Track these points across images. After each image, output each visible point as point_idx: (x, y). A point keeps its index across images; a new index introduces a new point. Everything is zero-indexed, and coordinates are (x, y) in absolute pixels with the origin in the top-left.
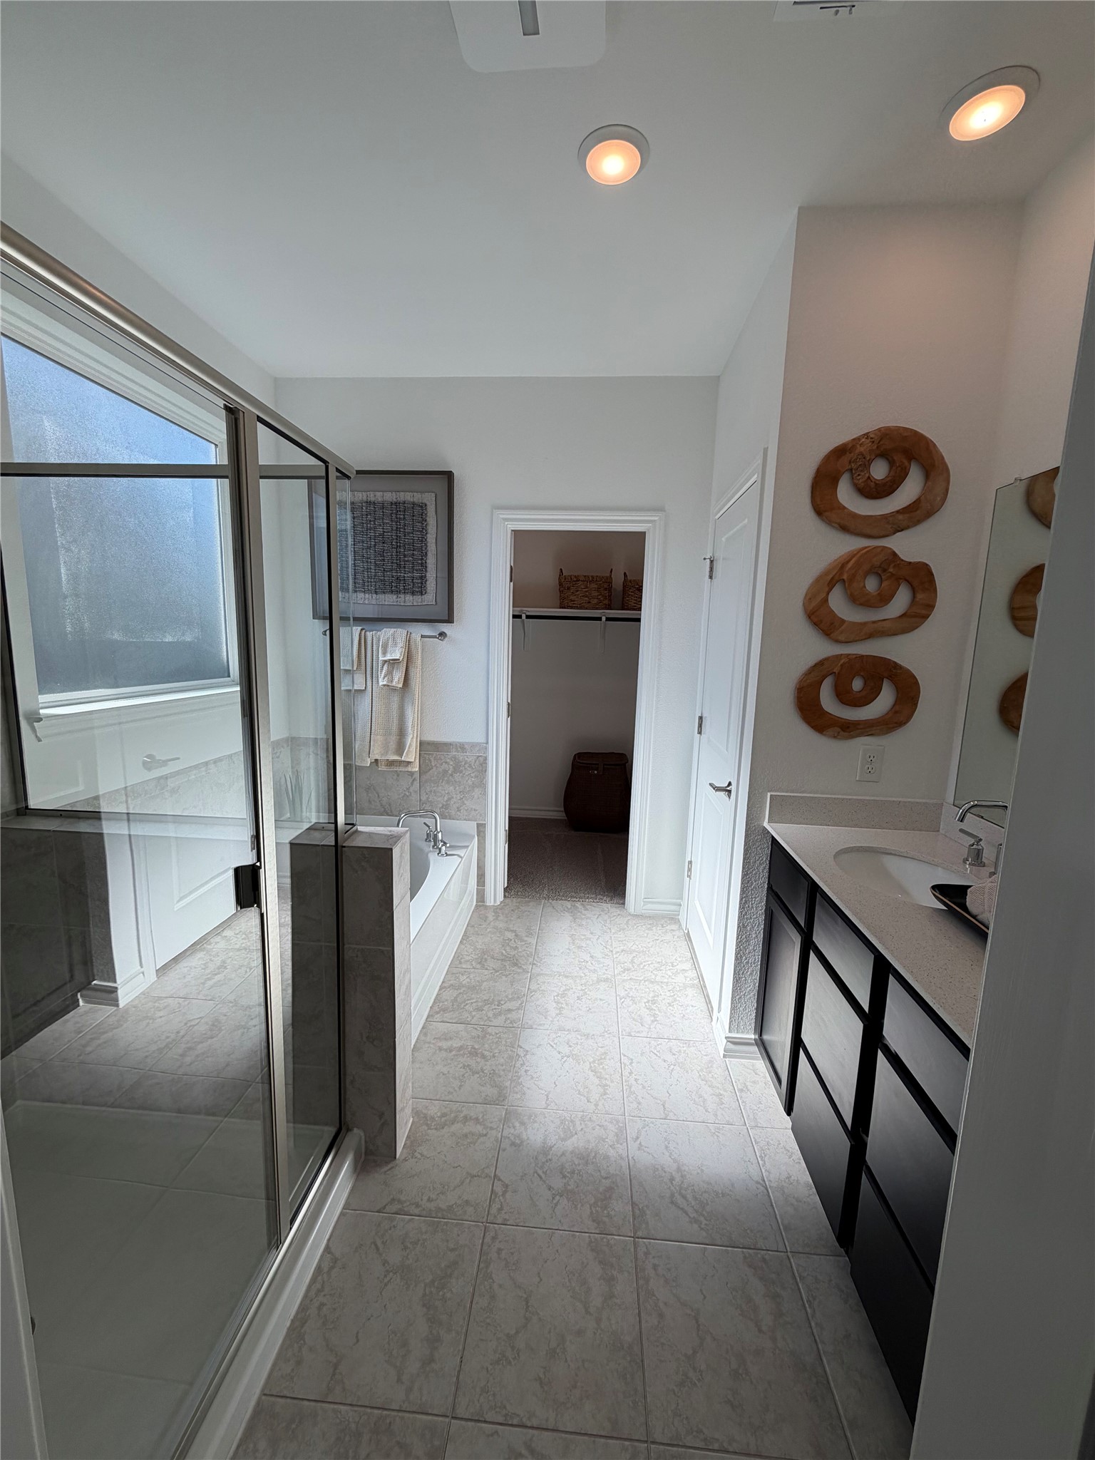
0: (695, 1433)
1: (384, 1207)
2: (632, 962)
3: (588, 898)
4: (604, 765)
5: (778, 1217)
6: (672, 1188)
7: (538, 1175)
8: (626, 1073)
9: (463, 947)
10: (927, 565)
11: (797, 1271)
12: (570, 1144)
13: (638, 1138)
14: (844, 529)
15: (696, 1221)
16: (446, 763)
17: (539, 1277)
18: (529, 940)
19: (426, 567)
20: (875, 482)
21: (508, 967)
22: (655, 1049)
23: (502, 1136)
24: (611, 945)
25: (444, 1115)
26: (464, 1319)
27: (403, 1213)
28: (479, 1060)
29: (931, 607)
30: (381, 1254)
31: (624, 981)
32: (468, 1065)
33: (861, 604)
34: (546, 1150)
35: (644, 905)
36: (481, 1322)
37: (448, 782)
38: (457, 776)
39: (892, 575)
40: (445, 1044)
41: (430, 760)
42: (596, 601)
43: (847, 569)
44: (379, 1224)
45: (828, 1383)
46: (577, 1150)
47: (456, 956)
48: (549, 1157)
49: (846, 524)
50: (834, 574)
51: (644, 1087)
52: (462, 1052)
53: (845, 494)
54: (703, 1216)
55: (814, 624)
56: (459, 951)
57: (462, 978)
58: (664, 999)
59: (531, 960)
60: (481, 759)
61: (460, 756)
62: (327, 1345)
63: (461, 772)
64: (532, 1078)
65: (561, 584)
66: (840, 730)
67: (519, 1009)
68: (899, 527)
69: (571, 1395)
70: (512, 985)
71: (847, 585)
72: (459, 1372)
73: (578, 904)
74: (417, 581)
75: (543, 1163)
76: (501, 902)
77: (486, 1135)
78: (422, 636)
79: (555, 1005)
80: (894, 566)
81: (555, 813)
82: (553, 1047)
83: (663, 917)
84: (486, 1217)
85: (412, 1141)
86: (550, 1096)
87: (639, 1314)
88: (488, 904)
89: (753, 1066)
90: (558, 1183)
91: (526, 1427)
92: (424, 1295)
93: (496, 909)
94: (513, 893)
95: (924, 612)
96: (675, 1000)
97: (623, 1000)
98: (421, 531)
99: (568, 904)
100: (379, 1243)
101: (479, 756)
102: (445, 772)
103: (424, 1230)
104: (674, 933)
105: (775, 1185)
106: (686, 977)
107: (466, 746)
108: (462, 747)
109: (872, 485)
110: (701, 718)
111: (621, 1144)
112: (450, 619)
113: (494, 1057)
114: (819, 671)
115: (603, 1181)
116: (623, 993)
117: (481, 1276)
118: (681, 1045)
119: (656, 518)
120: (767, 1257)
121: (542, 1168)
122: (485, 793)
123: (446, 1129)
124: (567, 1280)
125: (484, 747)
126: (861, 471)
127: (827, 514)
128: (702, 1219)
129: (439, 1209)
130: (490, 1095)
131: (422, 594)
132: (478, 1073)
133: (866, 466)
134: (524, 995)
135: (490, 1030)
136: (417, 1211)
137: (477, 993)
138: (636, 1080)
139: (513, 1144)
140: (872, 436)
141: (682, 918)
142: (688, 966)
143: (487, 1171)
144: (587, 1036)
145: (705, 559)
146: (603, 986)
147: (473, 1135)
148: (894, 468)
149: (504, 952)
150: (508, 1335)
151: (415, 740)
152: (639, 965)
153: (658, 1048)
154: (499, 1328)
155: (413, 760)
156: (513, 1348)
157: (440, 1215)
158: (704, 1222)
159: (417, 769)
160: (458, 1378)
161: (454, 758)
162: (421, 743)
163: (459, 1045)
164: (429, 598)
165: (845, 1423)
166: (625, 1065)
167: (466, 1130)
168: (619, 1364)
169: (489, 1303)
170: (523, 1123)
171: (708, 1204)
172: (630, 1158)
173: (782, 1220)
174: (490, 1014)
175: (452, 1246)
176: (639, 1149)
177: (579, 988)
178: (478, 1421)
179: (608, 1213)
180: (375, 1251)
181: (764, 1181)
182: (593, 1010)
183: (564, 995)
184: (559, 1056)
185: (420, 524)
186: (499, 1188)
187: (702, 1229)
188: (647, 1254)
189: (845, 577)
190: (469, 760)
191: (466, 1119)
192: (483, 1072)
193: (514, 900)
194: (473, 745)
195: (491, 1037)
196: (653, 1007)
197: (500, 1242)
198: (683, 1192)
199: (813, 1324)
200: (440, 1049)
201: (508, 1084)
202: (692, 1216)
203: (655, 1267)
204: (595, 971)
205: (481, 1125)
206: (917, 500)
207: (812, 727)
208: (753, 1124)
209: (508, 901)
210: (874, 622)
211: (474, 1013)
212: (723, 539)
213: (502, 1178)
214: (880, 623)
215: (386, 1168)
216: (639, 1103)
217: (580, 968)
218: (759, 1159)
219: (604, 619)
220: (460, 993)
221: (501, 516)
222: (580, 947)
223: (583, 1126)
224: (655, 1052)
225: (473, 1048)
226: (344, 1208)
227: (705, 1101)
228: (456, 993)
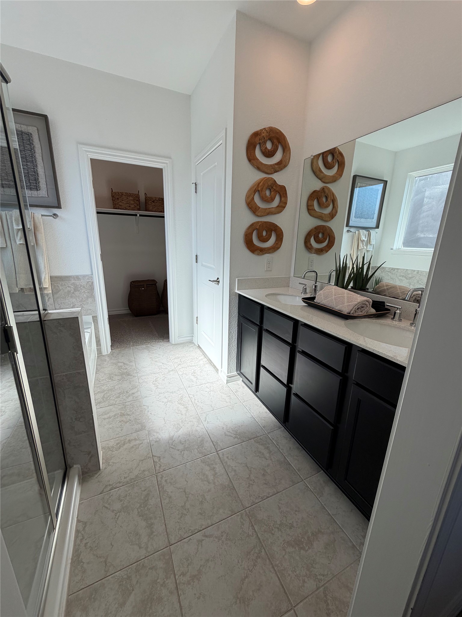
0: (258, 498)
1: (103, 491)
2: (181, 361)
3: (152, 342)
4: (147, 285)
5: (260, 425)
6: (224, 431)
7: (171, 448)
8: (193, 400)
9: (98, 375)
10: (285, 187)
11: (271, 437)
12: (181, 432)
13: (206, 420)
14: (259, 169)
15: (236, 437)
16: (69, 287)
17: (186, 481)
18: (131, 364)
19: (38, 174)
20: (268, 150)
21: (125, 377)
22: (201, 388)
23: (150, 440)
24: (170, 357)
25: (117, 444)
26: (161, 511)
27: (113, 489)
28: (126, 417)
29: (286, 203)
30: (109, 509)
31: (179, 369)
32: (122, 421)
33: (265, 201)
34: (171, 438)
35: (178, 340)
36: (168, 508)
37: (71, 297)
38: (77, 293)
39: (275, 190)
40: (106, 416)
41: (58, 287)
42: (133, 206)
43: (260, 186)
44: (103, 498)
45: (289, 463)
46: (184, 433)
47: (96, 379)
48: (174, 440)
49: (259, 167)
50: (255, 187)
51: (202, 403)
52: (116, 417)
53: (258, 153)
54: (238, 435)
55: (250, 208)
56: (97, 377)
57: (103, 388)
58: (198, 371)
59: (135, 371)
60: (90, 283)
61: (78, 282)
62: (97, 556)
63: (79, 291)
64: (155, 415)
65: (113, 197)
66: (259, 251)
67: (138, 392)
68: (276, 170)
69: (214, 511)
70: (130, 383)
71: (260, 192)
72: (166, 530)
73: (149, 345)
74: (32, 181)
75: (172, 443)
76: (110, 352)
77: (142, 443)
78: (42, 215)
79: (154, 385)
80: (275, 186)
81: (124, 311)
82: (159, 401)
83: (187, 342)
84: (155, 472)
85: (107, 460)
86: (165, 419)
87: (228, 475)
88: (104, 354)
89: (237, 383)
90: (181, 447)
91: (201, 530)
92: (138, 513)
93: (108, 356)
94: (115, 347)
95: (284, 205)
96: (202, 370)
97: (182, 376)
98: (31, 151)
99: (144, 346)
100: (107, 505)
101: (88, 282)
102: (69, 292)
103: (127, 490)
104: (193, 347)
105: (256, 416)
106: (203, 361)
107: (80, 277)
108: (77, 278)
109: (267, 151)
110: (197, 256)
111: (201, 424)
112: (59, 207)
113: (133, 413)
114: (252, 228)
115: (199, 439)
116: (181, 373)
117: (162, 493)
118: (210, 384)
119: (168, 162)
120: (261, 438)
121: (172, 445)
122: (94, 300)
123: (121, 449)
124: (197, 477)
125: (91, 277)
126: (263, 144)
127: (252, 161)
128: (237, 436)
129: (131, 479)
130: (138, 428)
131: (37, 190)
132: (128, 422)
133: (265, 143)
134: (138, 386)
135: (127, 404)
136: (121, 485)
137: (114, 391)
138: (198, 401)
139: (156, 442)
140: (267, 130)
141: (195, 341)
142: (203, 357)
143: (149, 456)
144: (172, 392)
145: (193, 183)
146: (172, 373)
147: (136, 445)
148: (274, 145)
149: (121, 372)
150: (182, 507)
151: (47, 275)
152: (184, 362)
153: (202, 388)
154: (177, 506)
155: (48, 287)
156: (185, 509)
157: (133, 481)
158: (238, 436)
159: (51, 292)
160: (167, 532)
161: (73, 284)
162: (51, 277)
163: (114, 414)
164: (43, 192)
165: (297, 471)
166: (192, 398)
167: (131, 445)
168: (227, 493)
169: (169, 500)
170: (157, 433)
171: (238, 431)
172: (205, 427)
173: (262, 425)
174: (124, 398)
175: (143, 489)
176: (208, 423)
177: (162, 376)
178: (181, 540)
179: (205, 448)
180: (106, 509)
181: (253, 416)
182: (171, 383)
183: (156, 381)
184: (163, 403)
185: (29, 146)
186: (156, 459)
187: (238, 439)
188: (223, 455)
189: (259, 189)
190: (83, 284)
191: (130, 441)
192: (130, 420)
193: (117, 350)
194: (84, 276)
195: (129, 406)
196: (195, 374)
197: (165, 477)
198: (228, 430)
199: (280, 450)
200: (105, 419)
201: (144, 421)
202: (234, 437)
203: (227, 457)
204: (166, 368)
205: (138, 440)
206: (281, 160)
207: (250, 251)
208: (243, 401)
209: (114, 351)
210: (269, 208)
211: (116, 400)
212: (202, 174)
213: (156, 455)
214: (271, 209)
215: (96, 476)
216: (202, 408)
217: (160, 369)
218: (249, 411)
219: (138, 215)
220: (105, 394)
221: (84, 149)
222: (156, 361)
223: (183, 424)
224: (201, 389)
225: (121, 413)
226: (80, 501)
227: (225, 399)
228: (102, 394)
